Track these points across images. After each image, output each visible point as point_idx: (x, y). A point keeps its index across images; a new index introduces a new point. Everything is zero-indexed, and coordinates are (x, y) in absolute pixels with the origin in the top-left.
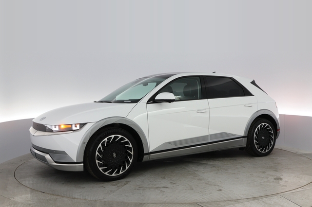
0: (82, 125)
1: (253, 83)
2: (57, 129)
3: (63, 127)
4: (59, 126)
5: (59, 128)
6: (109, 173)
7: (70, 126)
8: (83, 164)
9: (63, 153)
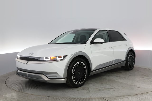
0: (65, 57)
1: (125, 34)
2: (49, 59)
3: (52, 58)
4: (50, 57)
5: (50, 59)
6: (77, 83)
7: (55, 58)
8: (66, 79)
9: (56, 73)
